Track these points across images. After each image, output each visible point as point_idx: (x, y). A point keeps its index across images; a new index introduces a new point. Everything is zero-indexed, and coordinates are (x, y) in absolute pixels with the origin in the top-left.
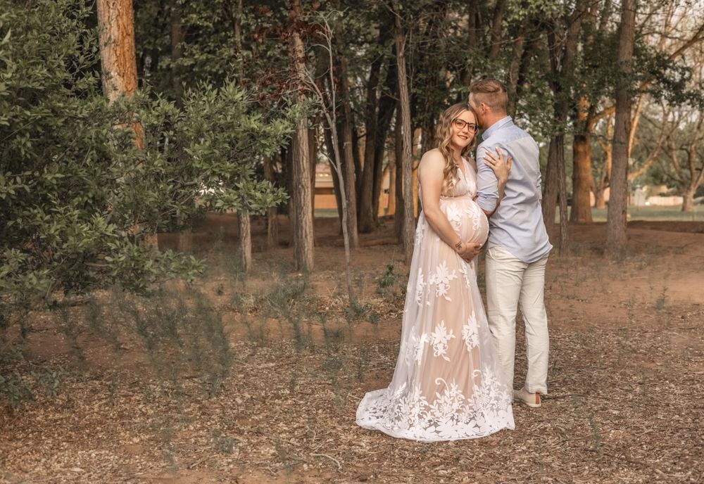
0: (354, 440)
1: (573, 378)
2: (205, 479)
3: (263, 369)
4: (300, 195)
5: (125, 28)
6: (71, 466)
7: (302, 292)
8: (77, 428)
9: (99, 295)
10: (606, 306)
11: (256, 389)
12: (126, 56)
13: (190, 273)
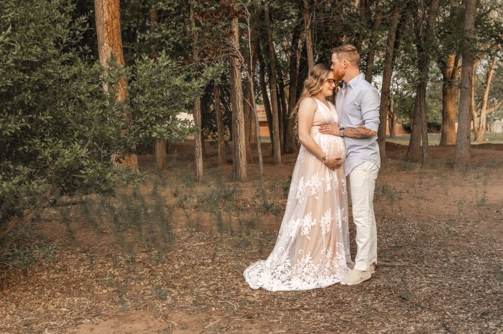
0: (249, 292)
1: (409, 253)
2: (146, 316)
3: (196, 246)
4: (237, 128)
5: (113, 13)
6: (61, 308)
7: (232, 194)
8: (67, 284)
9: (93, 197)
10: (444, 204)
11: (189, 259)
12: (115, 33)
13: (136, 181)
